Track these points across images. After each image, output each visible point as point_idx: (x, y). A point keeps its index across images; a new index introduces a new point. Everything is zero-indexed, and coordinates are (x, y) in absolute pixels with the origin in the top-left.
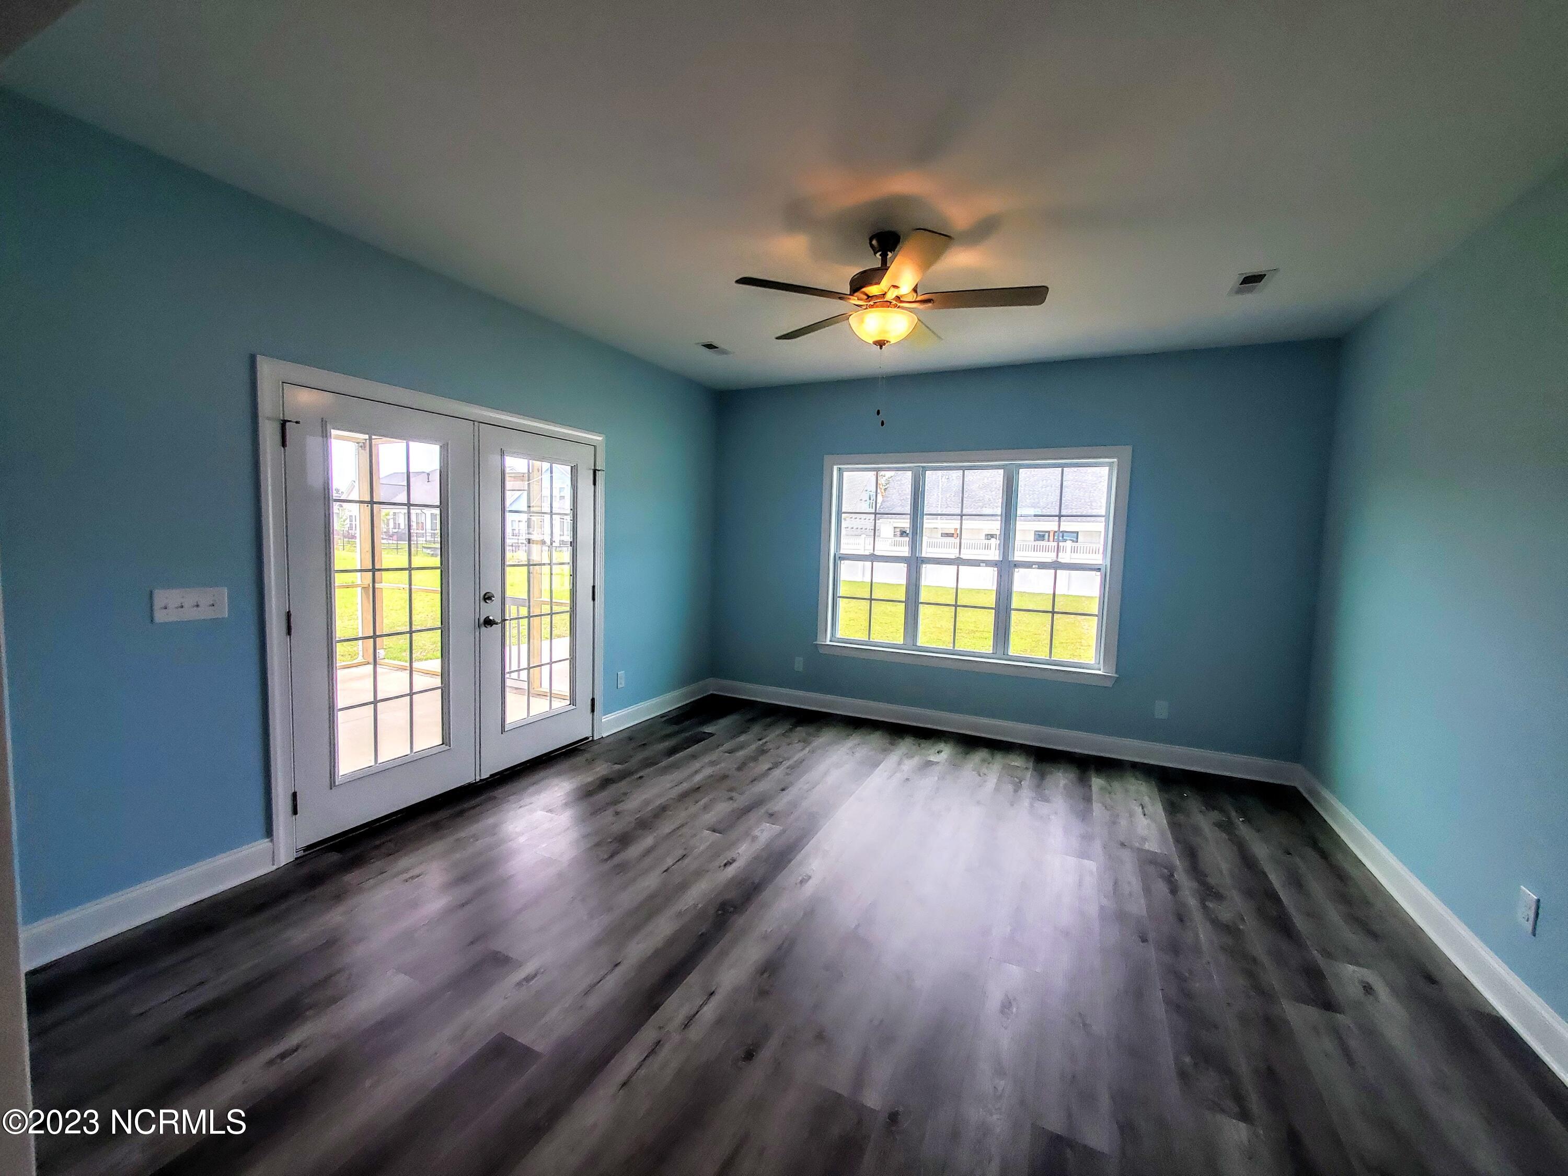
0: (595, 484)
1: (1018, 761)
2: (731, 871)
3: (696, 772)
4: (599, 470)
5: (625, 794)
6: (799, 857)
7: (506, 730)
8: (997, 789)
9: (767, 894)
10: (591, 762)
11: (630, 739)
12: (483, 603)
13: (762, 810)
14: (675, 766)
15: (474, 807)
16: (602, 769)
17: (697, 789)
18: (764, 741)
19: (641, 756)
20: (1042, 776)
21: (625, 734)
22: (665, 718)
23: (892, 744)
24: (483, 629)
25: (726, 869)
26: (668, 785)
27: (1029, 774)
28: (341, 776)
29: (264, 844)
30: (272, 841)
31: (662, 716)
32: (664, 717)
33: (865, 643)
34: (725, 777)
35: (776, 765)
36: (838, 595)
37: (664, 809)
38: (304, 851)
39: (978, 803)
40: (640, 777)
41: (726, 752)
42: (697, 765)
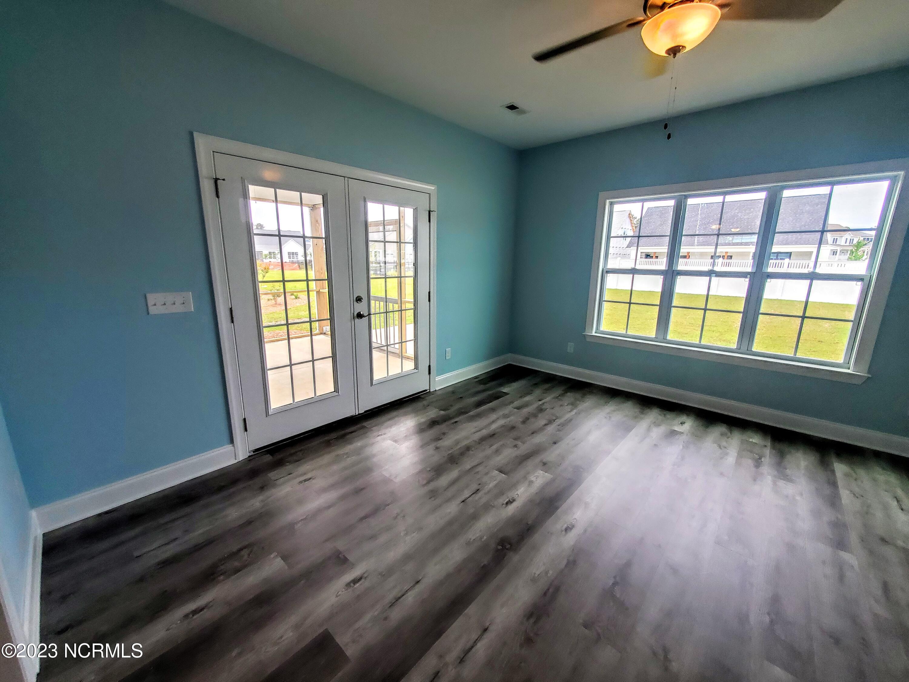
0: (429, 221)
1: (756, 439)
2: (511, 508)
3: (493, 422)
4: (432, 211)
5: (444, 434)
6: (564, 506)
7: (373, 384)
8: (738, 463)
9: (537, 537)
10: (425, 407)
11: (453, 392)
12: (355, 303)
13: (537, 460)
14: (479, 416)
15: (352, 432)
16: (433, 413)
17: (492, 435)
18: (543, 401)
19: (457, 406)
20: (782, 455)
21: (451, 389)
22: (477, 380)
23: (642, 413)
24: (357, 320)
25: (507, 507)
26: (474, 430)
27: (767, 451)
28: (272, 409)
29: (229, 448)
30: (234, 446)
31: (476, 377)
32: (476, 378)
33: (623, 335)
34: (513, 428)
35: (550, 422)
36: (603, 300)
37: (468, 448)
38: (254, 452)
39: (722, 474)
40: (455, 422)
41: (515, 408)
42: (494, 416)
